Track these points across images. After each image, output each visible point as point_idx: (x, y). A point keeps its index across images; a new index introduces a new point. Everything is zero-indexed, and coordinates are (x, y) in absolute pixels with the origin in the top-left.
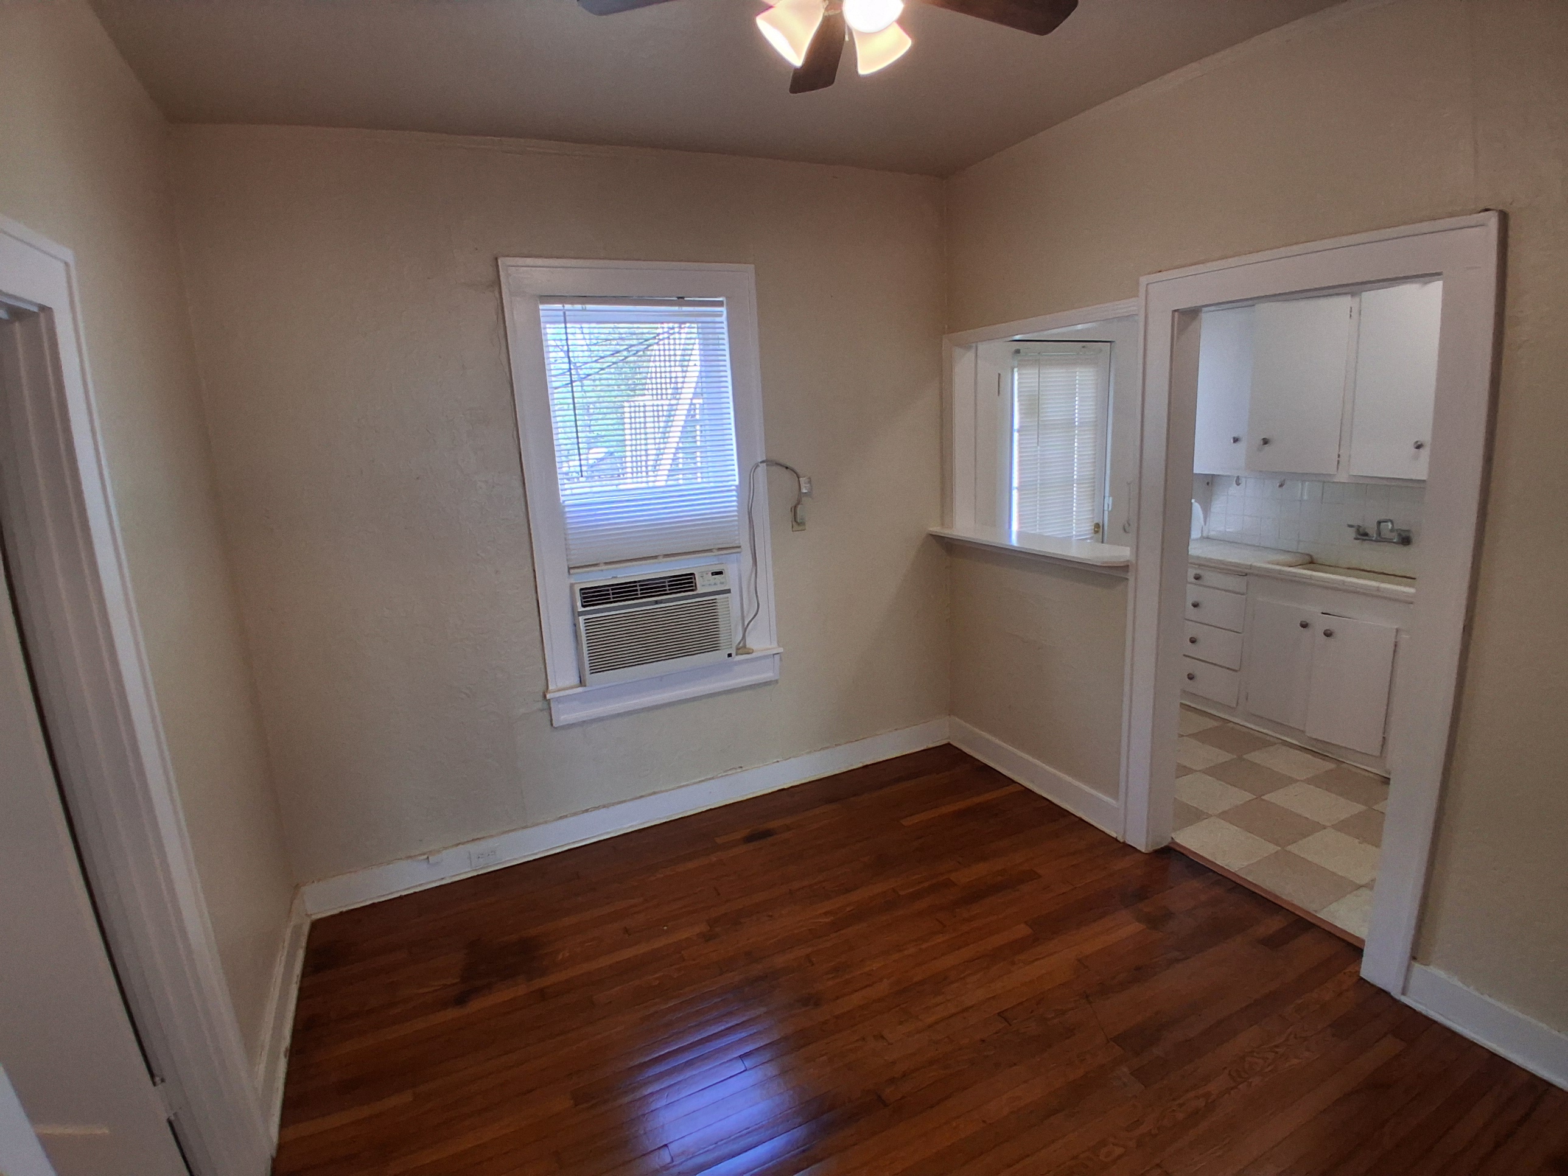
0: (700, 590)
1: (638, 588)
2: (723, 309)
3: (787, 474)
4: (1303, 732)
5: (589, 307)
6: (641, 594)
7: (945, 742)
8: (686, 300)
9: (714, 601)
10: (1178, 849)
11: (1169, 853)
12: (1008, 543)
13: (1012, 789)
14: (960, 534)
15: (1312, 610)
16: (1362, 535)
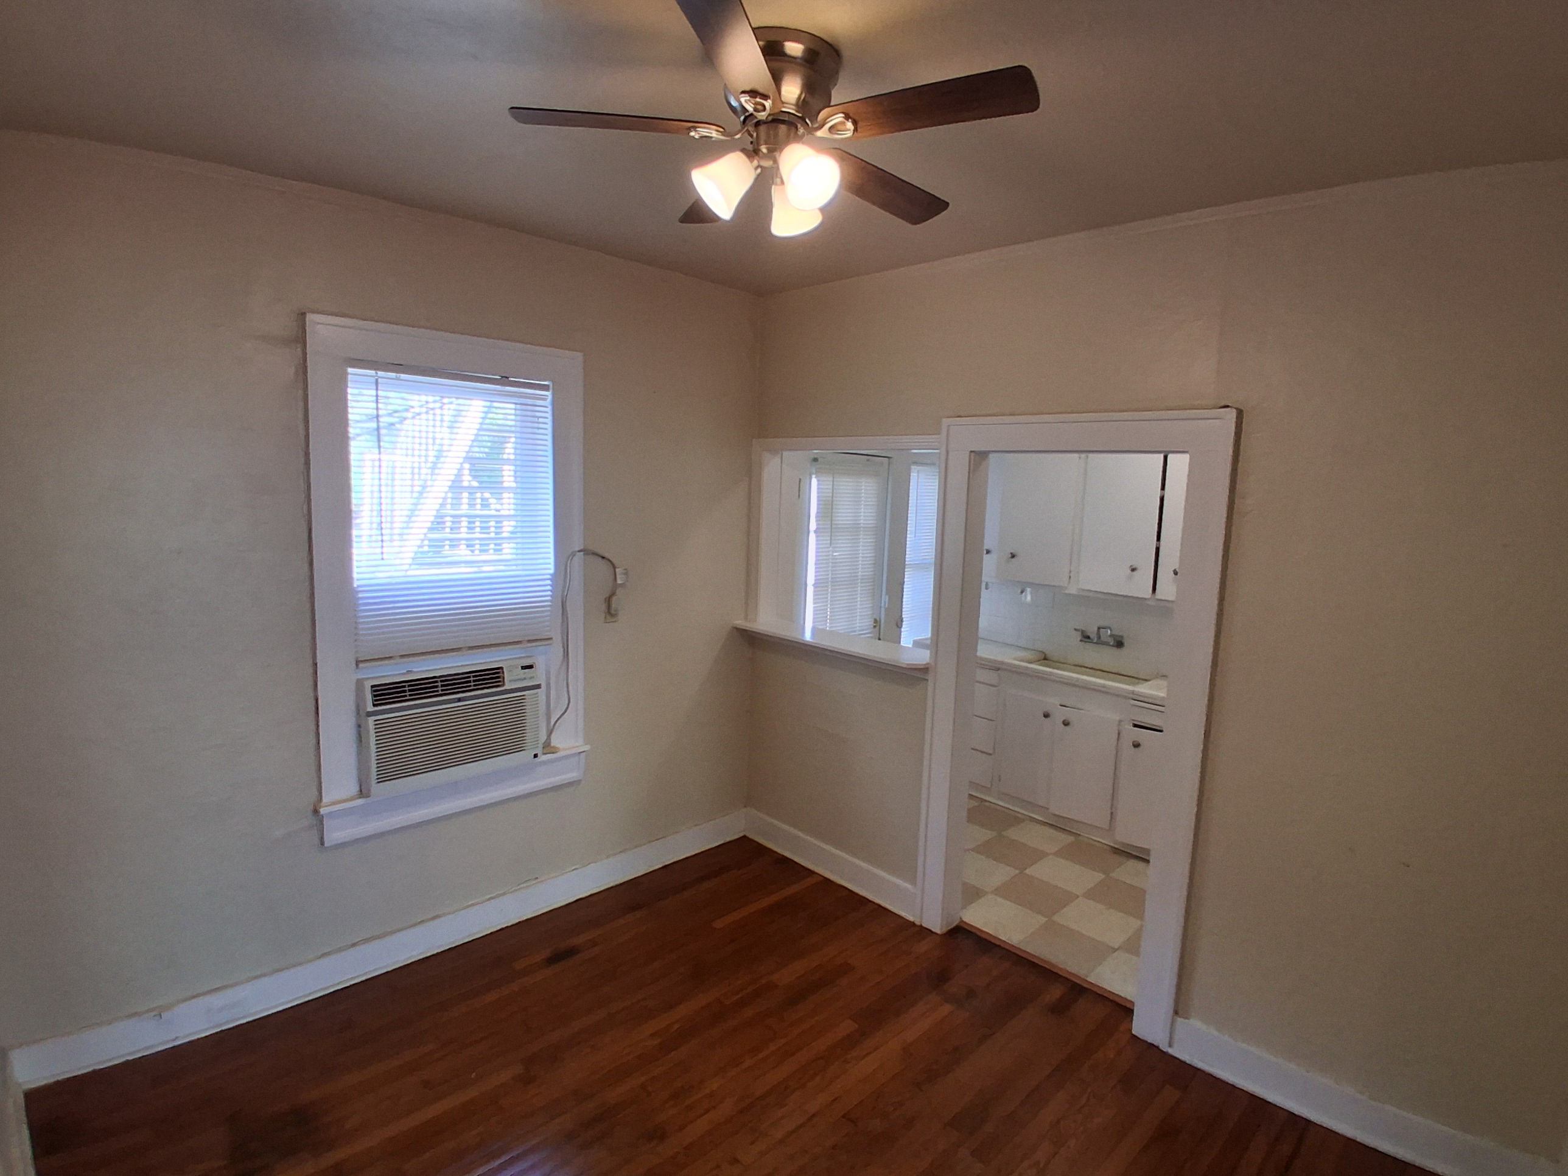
0: (507, 687)
1: (439, 684)
2: (549, 394)
3: (602, 565)
4: (1048, 809)
5: (403, 376)
6: (442, 690)
7: (741, 835)
8: (510, 381)
9: (523, 698)
10: (966, 927)
11: (960, 932)
12: (800, 637)
13: (810, 881)
14: (761, 628)
15: (1051, 702)
16: (1086, 638)
